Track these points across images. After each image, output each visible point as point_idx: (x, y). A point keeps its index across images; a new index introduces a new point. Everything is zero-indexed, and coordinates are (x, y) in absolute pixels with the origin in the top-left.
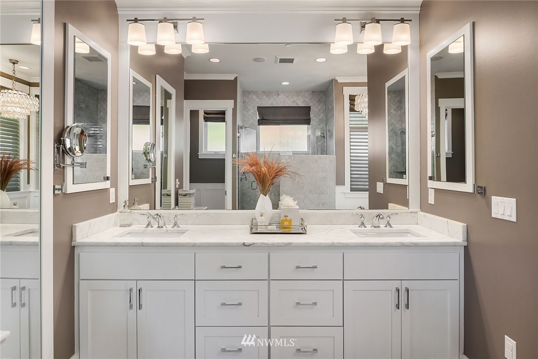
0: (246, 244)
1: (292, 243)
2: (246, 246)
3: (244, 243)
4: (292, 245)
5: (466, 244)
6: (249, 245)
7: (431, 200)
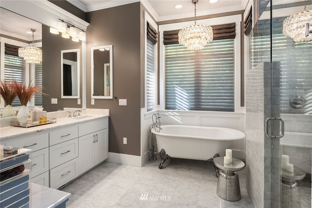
0: (39, 131)
1: (60, 126)
2: (40, 132)
3: (38, 130)
4: (61, 126)
5: (109, 116)
6: (41, 131)
7: (93, 103)
